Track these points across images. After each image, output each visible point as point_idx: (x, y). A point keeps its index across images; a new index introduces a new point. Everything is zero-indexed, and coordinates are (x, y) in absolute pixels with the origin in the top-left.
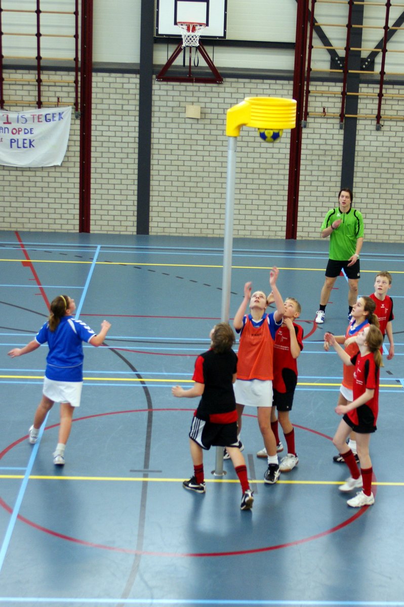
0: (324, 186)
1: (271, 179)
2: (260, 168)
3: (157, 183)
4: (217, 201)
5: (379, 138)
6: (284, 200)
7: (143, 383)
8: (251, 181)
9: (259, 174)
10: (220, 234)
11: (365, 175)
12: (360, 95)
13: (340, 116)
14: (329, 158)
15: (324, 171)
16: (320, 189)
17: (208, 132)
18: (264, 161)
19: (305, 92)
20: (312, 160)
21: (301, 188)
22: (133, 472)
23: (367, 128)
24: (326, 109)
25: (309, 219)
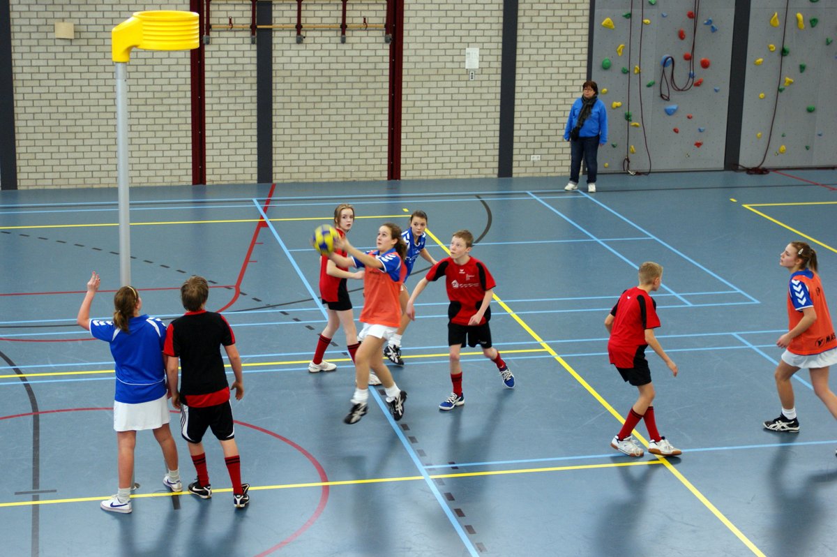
0: (236, 116)
1: (170, 111)
2: (154, 98)
3: (24, 123)
4: (103, 142)
5: (302, 53)
6: (187, 137)
7: (23, 379)
8: (143, 115)
9: (154, 105)
10: (109, 184)
11: (286, 99)
13: (251, 27)
14: (241, 81)
15: (235, 97)
16: (231, 120)
17: (85, 56)
18: (159, 88)
20: (219, 85)
21: (208, 120)
22: (19, 494)
23: (286, 40)
24: (233, 20)
25: (220, 158)
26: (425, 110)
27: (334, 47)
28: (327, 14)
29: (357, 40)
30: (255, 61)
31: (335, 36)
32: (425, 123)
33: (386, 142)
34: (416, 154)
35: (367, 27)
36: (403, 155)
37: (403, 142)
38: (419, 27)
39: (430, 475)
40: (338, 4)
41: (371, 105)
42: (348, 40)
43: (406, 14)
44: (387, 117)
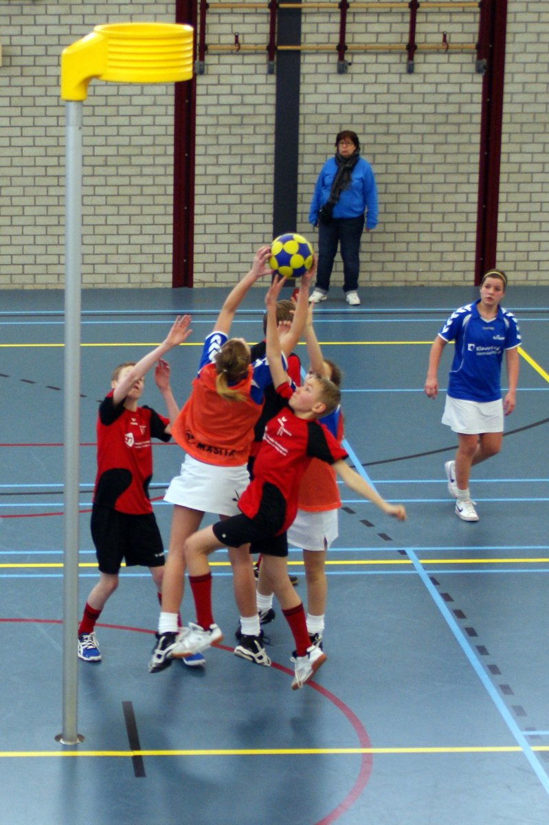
0: (241, 184)
1: (141, 175)
2: (118, 155)
4: (40, 221)
5: (345, 88)
6: (166, 214)
8: (101, 181)
9: (117, 166)
10: (47, 284)
12: (305, 7)
13: (268, 48)
14: (250, 130)
15: (242, 155)
16: (234, 189)
17: (17, 91)
18: (125, 141)
19: (199, 6)
20: (217, 136)
21: (198, 189)
23: (321, 69)
24: (240, 38)
25: (216, 248)
26: (537, 178)
27: (395, 78)
28: (386, 28)
29: (433, 68)
30: (272, 100)
31: (397, 62)
32: (535, 198)
33: (474, 227)
34: (521, 247)
35: (447, 48)
36: (500, 247)
37: (501, 227)
38: (530, 48)
39: (532, 744)
40: (403, 14)
41: (452, 169)
42: (418, 68)
43: (510, 28)
44: (476, 188)
